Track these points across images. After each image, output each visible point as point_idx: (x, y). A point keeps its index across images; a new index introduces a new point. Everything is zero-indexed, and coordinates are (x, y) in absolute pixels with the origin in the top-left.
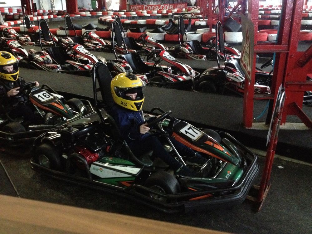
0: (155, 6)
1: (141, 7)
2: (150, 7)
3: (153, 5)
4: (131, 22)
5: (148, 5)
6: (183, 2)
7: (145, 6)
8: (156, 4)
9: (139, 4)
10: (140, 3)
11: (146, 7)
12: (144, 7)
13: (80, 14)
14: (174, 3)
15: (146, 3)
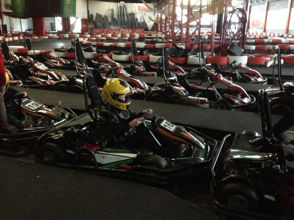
0: (115, 30)
1: (102, 30)
2: (111, 30)
3: (114, 29)
4: (111, 45)
5: (109, 29)
6: (141, 27)
7: (106, 29)
8: (116, 28)
9: (100, 28)
10: (102, 27)
11: (106, 31)
12: (105, 31)
13: (48, 36)
14: (132, 28)
15: (107, 27)
